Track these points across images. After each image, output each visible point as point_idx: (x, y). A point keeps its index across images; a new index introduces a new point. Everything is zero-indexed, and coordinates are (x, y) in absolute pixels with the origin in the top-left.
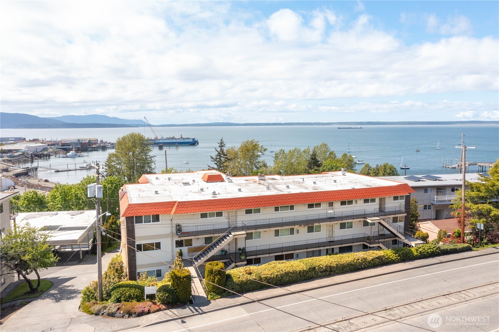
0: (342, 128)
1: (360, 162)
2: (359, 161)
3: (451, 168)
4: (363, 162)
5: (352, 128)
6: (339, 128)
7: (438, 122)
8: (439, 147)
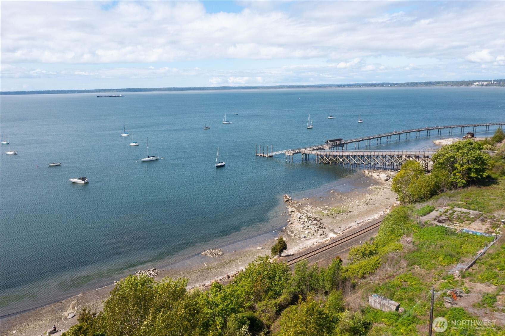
0: (102, 97)
1: (151, 159)
2: (149, 157)
3: (268, 157)
4: (156, 158)
5: (113, 96)
6: (98, 97)
7: (194, 88)
8: (226, 121)
